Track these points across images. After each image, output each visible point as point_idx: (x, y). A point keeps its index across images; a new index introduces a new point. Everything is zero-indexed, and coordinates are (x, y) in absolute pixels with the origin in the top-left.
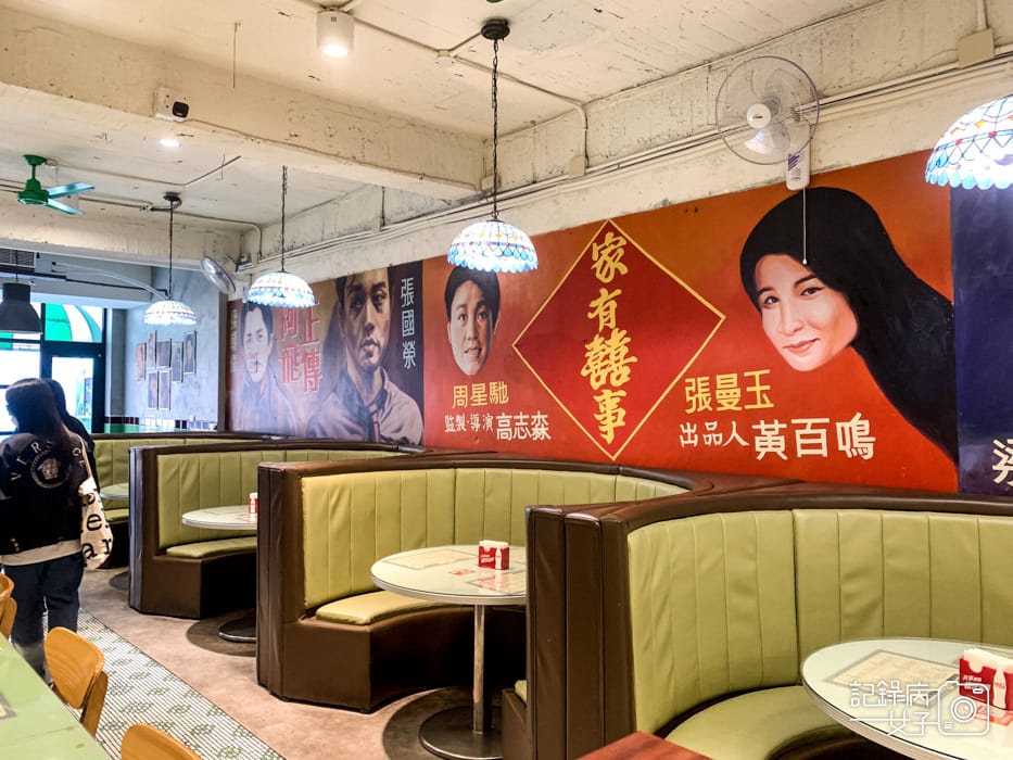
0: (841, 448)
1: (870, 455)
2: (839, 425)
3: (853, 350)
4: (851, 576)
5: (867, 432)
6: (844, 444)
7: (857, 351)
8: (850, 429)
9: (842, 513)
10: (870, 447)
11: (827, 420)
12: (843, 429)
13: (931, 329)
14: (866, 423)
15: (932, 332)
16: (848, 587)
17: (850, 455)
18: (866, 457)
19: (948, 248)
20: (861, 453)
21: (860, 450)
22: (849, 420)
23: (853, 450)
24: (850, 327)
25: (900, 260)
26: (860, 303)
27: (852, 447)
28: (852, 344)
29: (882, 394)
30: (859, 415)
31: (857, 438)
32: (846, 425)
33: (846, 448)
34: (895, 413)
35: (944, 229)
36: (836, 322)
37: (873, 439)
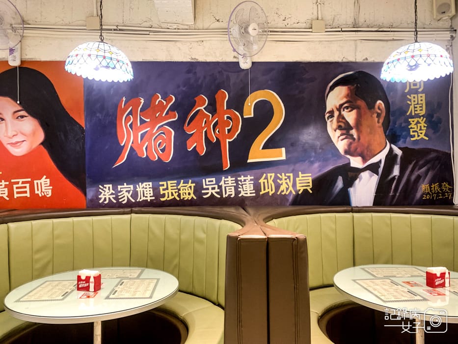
0: (36, 192)
1: (50, 195)
2: (35, 182)
3: (42, 146)
4: (38, 251)
5: (48, 185)
6: (38, 190)
7: (44, 146)
8: (41, 183)
9: (34, 222)
10: (50, 191)
11: (29, 180)
12: (37, 183)
13: (76, 139)
14: (48, 180)
15: (76, 140)
16: (36, 257)
17: (40, 196)
18: (48, 196)
19: (83, 106)
20: (46, 194)
21: (45, 193)
22: (40, 179)
23: (42, 193)
24: (41, 136)
25: (64, 108)
26: (45, 125)
27: (42, 191)
28: (42, 144)
29: (55, 167)
30: (45, 177)
31: (44, 187)
32: (39, 182)
33: (39, 192)
34: (61, 175)
35: (81, 97)
36: (34, 133)
37: (51, 187)
